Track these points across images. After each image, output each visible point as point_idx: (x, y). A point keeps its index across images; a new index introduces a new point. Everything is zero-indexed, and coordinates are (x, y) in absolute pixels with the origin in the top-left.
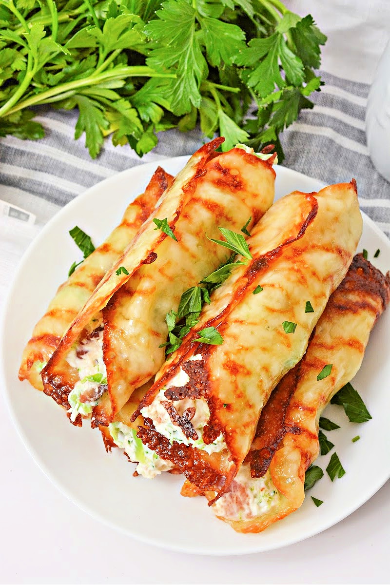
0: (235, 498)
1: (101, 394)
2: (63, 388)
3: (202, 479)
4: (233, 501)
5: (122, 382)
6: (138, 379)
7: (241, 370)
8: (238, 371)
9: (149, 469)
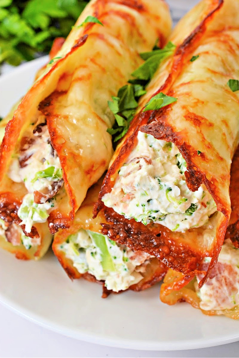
0: (223, 281)
1: (56, 190)
2: (10, 207)
3: (184, 263)
4: (221, 285)
5: (76, 170)
6: (93, 167)
7: (203, 121)
8: (200, 122)
9: (121, 275)
